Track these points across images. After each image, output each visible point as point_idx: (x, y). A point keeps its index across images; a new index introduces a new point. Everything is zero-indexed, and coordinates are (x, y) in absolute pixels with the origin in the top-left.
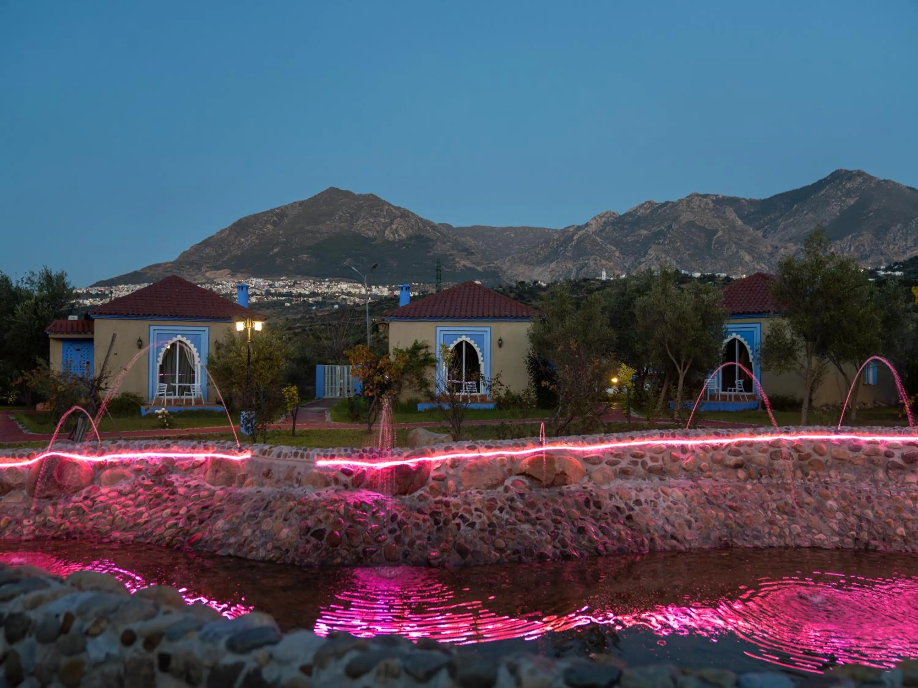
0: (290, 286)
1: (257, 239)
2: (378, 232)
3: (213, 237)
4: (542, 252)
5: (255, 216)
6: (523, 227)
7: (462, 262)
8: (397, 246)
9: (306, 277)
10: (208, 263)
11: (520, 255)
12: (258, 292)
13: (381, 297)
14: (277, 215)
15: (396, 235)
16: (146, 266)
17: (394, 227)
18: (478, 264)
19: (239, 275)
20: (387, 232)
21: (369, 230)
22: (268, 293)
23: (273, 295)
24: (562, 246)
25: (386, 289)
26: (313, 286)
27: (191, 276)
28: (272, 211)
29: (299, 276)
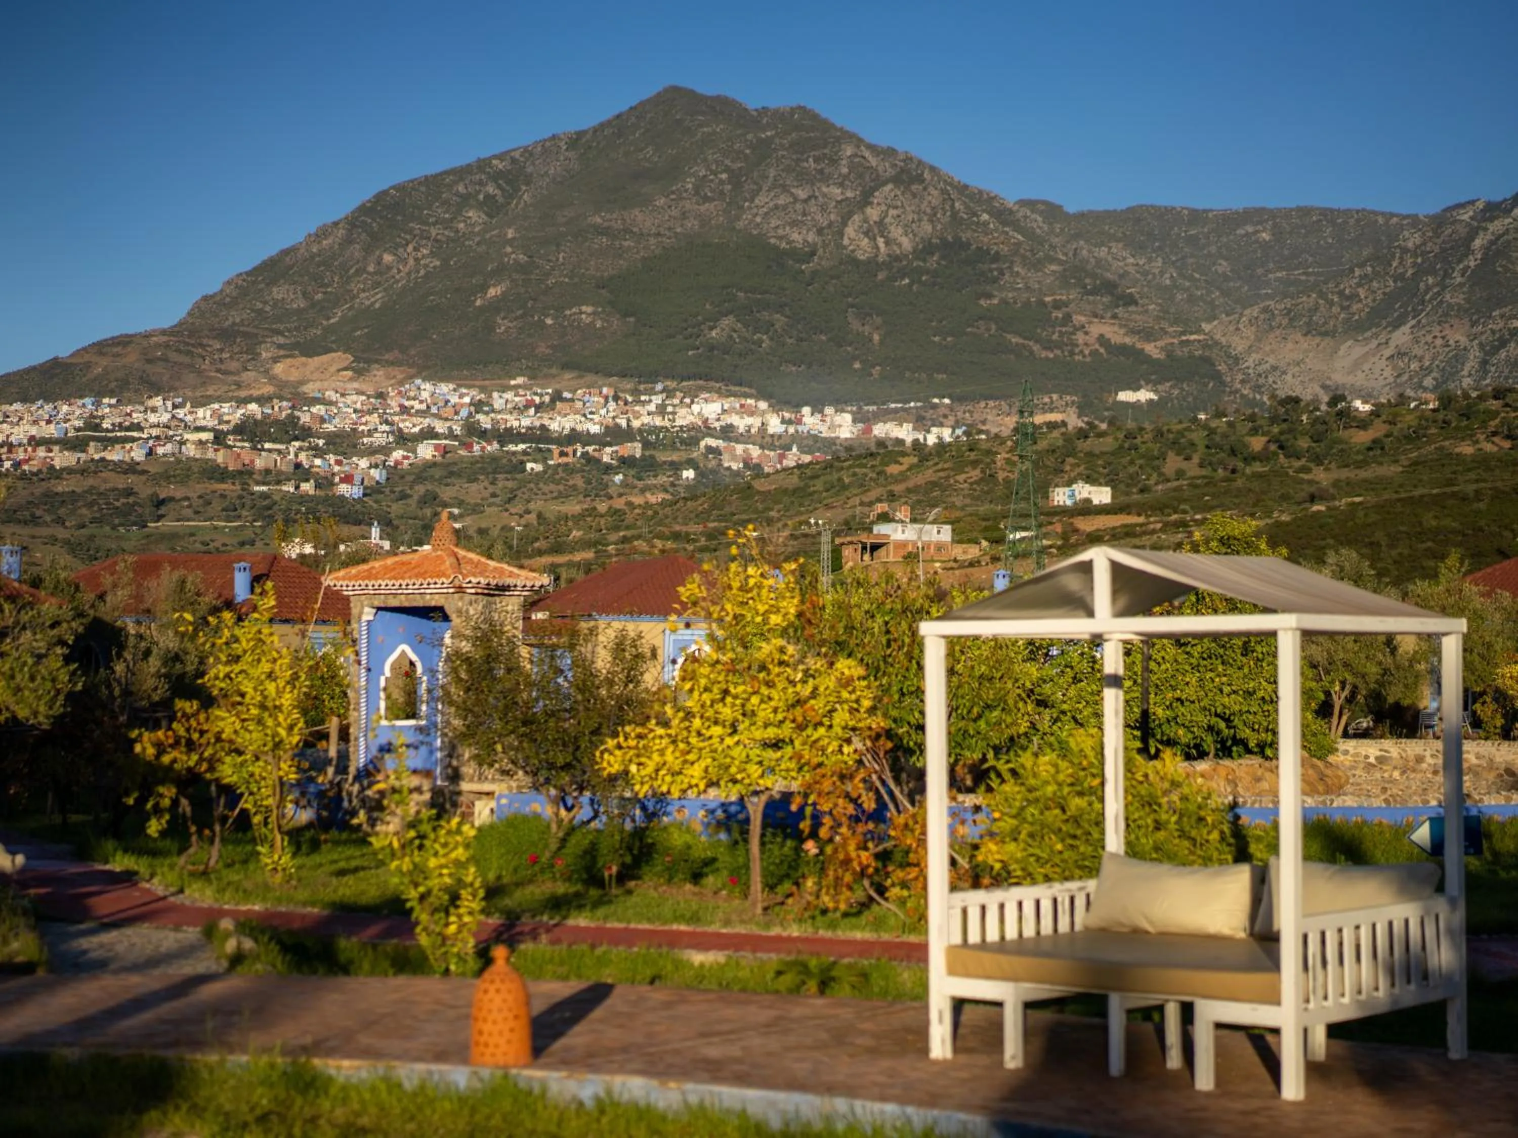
0: (539, 408)
1: (432, 254)
2: (820, 232)
3: (293, 250)
4: (1362, 293)
5: (428, 181)
6: (1299, 209)
7: (1096, 329)
8: (881, 276)
9: (590, 378)
10: (279, 332)
11: (1288, 302)
12: (440, 427)
13: (832, 442)
14: (496, 177)
15: (881, 241)
16: (86, 343)
17: (873, 213)
18: (1148, 335)
19: (379, 373)
20: (850, 231)
21: (794, 224)
22: (473, 430)
23: (483, 434)
24: (1433, 272)
25: (848, 417)
26: (612, 405)
27: (226, 373)
28: (482, 165)
29: (568, 375)
